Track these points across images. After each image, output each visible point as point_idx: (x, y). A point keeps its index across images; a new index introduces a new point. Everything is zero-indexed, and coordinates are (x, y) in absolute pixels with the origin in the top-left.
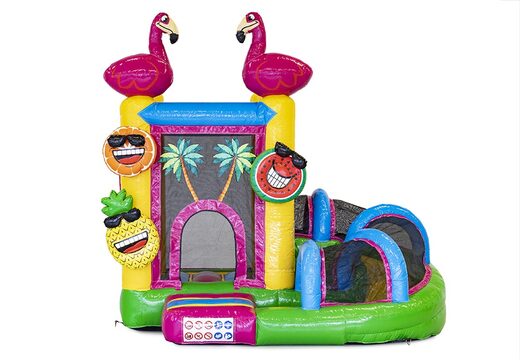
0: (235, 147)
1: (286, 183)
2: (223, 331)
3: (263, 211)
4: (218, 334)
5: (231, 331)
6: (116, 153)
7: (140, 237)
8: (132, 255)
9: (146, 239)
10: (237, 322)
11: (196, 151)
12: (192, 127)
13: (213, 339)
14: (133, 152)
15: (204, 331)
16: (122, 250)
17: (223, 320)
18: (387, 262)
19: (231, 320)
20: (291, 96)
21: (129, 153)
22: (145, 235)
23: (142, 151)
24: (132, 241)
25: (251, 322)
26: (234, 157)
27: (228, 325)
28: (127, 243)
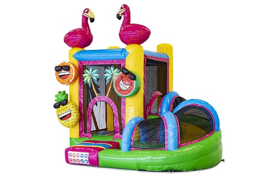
0: (112, 70)
1: (128, 87)
2: (84, 159)
3: (125, 102)
4: (82, 160)
5: (87, 159)
6: (59, 74)
7: (68, 113)
8: (65, 121)
9: (70, 114)
10: (90, 155)
11: (97, 73)
12: (95, 61)
13: (81, 163)
14: (65, 74)
15: (76, 158)
16: (61, 119)
17: (84, 153)
18: (167, 129)
19: (88, 153)
20: (141, 45)
21: (64, 74)
22: (70, 112)
23: (69, 73)
24: (65, 115)
25: (96, 155)
26: (112, 75)
27: (86, 156)
28: (63, 115)
